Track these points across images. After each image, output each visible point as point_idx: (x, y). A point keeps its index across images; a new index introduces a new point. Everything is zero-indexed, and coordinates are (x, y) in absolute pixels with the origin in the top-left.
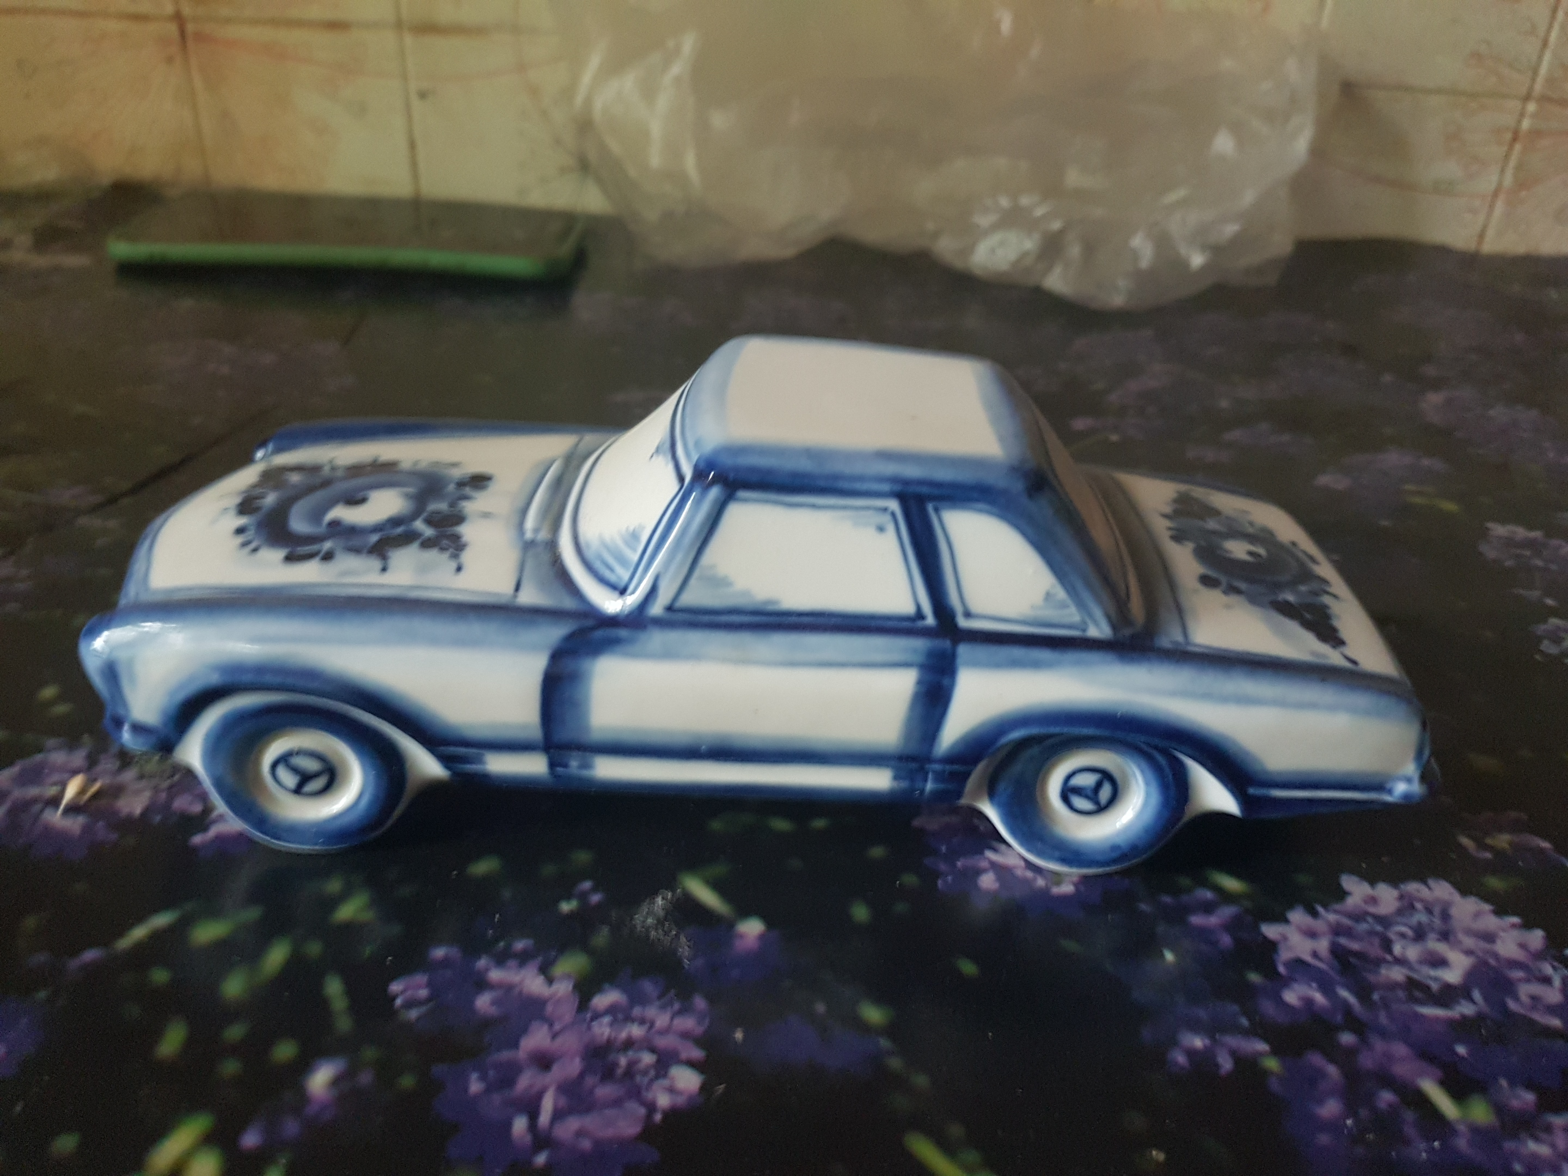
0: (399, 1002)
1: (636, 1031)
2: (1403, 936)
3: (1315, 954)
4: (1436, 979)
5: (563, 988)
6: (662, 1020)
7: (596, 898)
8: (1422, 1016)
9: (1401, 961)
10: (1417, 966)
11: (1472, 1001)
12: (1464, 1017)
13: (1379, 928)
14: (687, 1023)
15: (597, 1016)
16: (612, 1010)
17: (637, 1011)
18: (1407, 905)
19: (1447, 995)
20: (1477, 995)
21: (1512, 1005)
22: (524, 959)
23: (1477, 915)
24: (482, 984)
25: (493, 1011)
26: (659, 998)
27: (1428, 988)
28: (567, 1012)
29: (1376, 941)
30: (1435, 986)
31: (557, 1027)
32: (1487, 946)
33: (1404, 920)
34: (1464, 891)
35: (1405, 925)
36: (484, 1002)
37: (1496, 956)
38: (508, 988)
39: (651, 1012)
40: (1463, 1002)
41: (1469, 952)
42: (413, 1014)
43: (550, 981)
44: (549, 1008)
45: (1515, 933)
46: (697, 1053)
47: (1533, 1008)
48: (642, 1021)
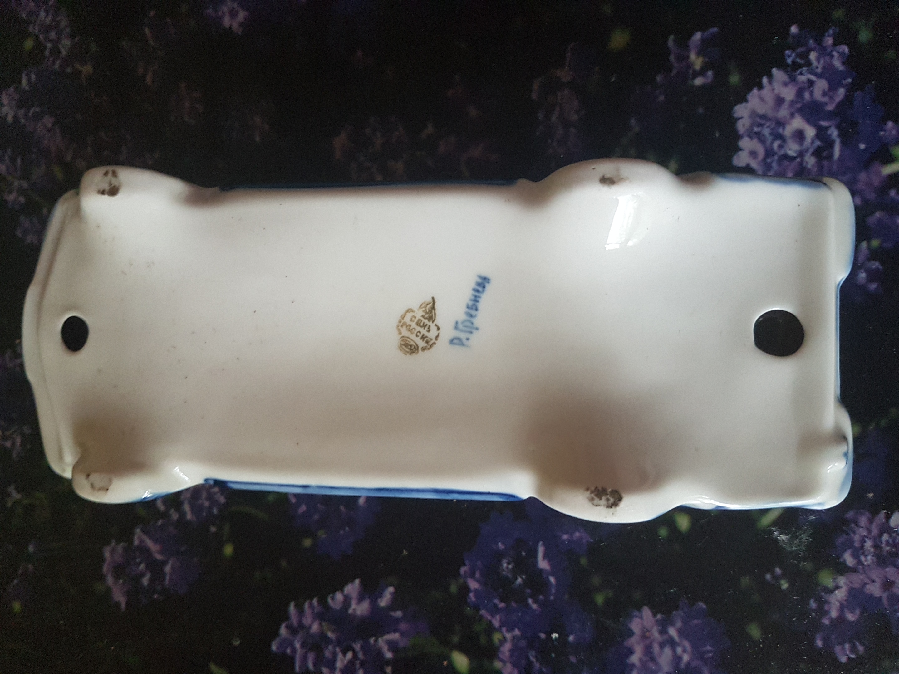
0: (853, 656)
1: (868, 544)
2: (780, 147)
4: (813, 141)
5: (842, 581)
6: (862, 532)
7: (778, 571)
8: (840, 156)
9: (801, 154)
10: (804, 147)
11: (827, 127)
12: (839, 136)
13: (776, 157)
14: (863, 521)
15: (860, 562)
16: (855, 556)
17: (857, 544)
18: (751, 134)
19: (824, 139)
20: (824, 124)
21: (830, 108)
22: (822, 603)
23: (762, 99)
24: (840, 619)
25: (858, 612)
26: (848, 534)
27: (820, 147)
28: (858, 577)
29: (785, 162)
30: (818, 143)
31: (867, 581)
32: (786, 105)
33: (768, 141)
35: (772, 142)
36: (851, 617)
37: (793, 102)
38: (842, 607)
39: (857, 538)
40: (829, 133)
41: (792, 115)
42: (861, 648)
43: (837, 587)
44: (856, 586)
45: (776, 85)
46: (882, 514)
47: (832, 98)
48: (863, 541)
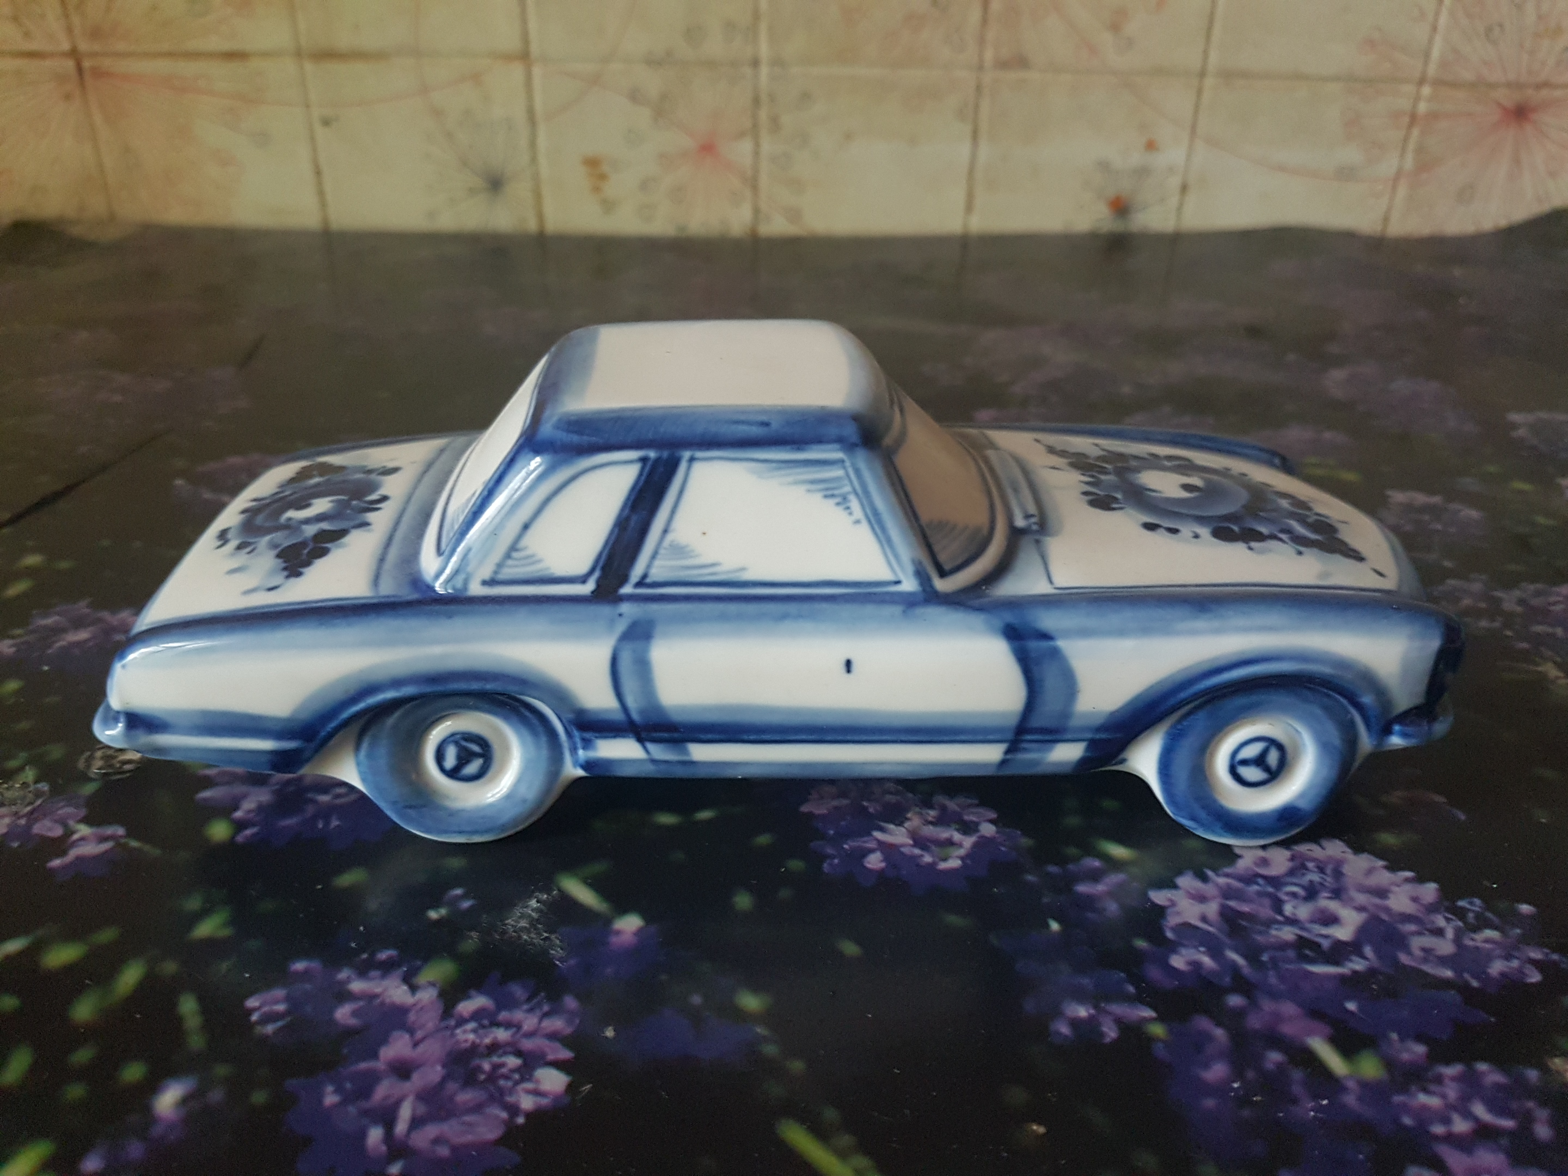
0: (254, 1017)
1: (502, 1035)
2: (1294, 895)
3: (1204, 919)
4: (1326, 937)
5: (427, 996)
6: (530, 1022)
7: (466, 904)
8: (1312, 973)
9: (1292, 921)
10: (1308, 925)
11: (1364, 957)
12: (1355, 972)
13: (1270, 890)
14: (557, 1024)
15: (462, 1021)
16: (477, 1015)
17: (503, 1015)
18: (1299, 866)
19: (1338, 952)
20: (1368, 951)
21: (1404, 958)
22: (387, 968)
23: (1370, 871)
24: (344, 996)
25: (353, 1022)
26: (529, 1000)
27: (1318, 945)
28: (430, 1020)
29: (1267, 902)
30: (1325, 944)
31: (419, 1034)
32: (1377, 901)
33: (1295, 880)
34: (1358, 849)
35: (1296, 884)
36: (343, 1014)
37: (1387, 910)
38: (371, 997)
39: (518, 1015)
40: (1354, 958)
41: (1361, 909)
42: (270, 1029)
43: (413, 989)
44: (412, 1017)
45: (1408, 887)
46: (565, 1054)
47: (1425, 960)
48: (508, 1025)
